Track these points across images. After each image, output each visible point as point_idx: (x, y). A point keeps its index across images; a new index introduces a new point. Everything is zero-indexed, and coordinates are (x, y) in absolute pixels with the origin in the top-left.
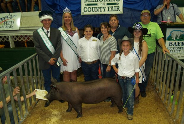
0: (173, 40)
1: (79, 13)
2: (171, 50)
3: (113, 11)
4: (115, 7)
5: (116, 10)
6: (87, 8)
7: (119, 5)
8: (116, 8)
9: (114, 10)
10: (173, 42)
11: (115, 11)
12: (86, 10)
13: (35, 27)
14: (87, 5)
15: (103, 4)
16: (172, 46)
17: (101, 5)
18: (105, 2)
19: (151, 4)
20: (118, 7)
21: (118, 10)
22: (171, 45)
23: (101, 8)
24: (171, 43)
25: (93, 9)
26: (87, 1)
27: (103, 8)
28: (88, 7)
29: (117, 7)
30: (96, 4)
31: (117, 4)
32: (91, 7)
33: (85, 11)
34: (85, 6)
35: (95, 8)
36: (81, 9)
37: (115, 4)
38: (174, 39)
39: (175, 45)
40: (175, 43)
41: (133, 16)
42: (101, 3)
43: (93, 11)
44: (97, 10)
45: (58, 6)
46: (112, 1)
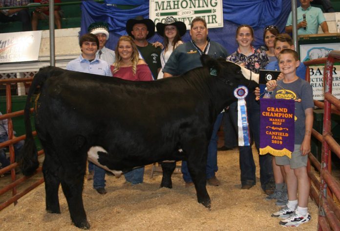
4: (209, 16)
5: (211, 21)
7: (215, 13)
8: (211, 18)
11: (209, 23)
13: (66, 55)
14: (159, 14)
15: (187, 13)
17: (184, 15)
18: (191, 9)
20: (214, 17)
21: (214, 21)
23: (184, 18)
26: (160, 8)
27: (187, 19)
28: (161, 18)
29: (212, 16)
30: (176, 13)
31: (212, 11)
34: (157, 17)
37: (210, 11)
42: (184, 11)
45: (109, 18)
46: (203, 7)
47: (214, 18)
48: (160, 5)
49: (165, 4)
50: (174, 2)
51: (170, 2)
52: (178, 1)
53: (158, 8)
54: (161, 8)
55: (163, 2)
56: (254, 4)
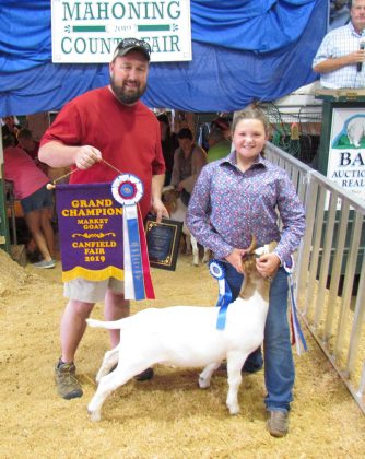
0: (353, 146)
1: (45, 57)
2: (345, 178)
3: (159, 51)
4: (165, 37)
5: (169, 47)
6: (74, 41)
7: (176, 33)
8: (168, 40)
9: (162, 48)
10: (354, 153)
11: (165, 51)
12: (68, 45)
14: (71, 29)
15: (124, 28)
16: (349, 168)
18: (131, 21)
19: (282, 30)
20: (175, 40)
21: (174, 46)
22: (345, 162)
23: (118, 40)
24: (346, 156)
25: (93, 42)
26: (71, 16)
28: (75, 35)
29: (172, 37)
30: (102, 29)
31: (172, 28)
32: (86, 35)
33: (67, 50)
34: (67, 35)
35: (100, 42)
36: (50, 44)
37: (166, 28)
38: (357, 145)
39: (358, 163)
40: (359, 155)
41: (224, 69)
42: (118, 24)
43: (94, 50)
44: (105, 50)
46: (154, 18)
47: (175, 42)
48: (71, 9)
49: (83, 8)
50: (99, 4)
51: (90, 4)
52: (106, 4)
53: (68, 16)
54: (75, 16)
55: (78, 4)
56: (249, 19)
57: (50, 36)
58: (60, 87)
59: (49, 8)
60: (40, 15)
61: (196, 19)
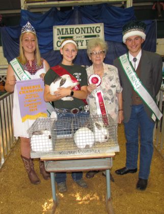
1: (51, 48)
36: (53, 44)
41: (117, 50)
57: (53, 41)
58: (57, 59)
59: (52, 31)
60: (49, 34)
61: (106, 33)
